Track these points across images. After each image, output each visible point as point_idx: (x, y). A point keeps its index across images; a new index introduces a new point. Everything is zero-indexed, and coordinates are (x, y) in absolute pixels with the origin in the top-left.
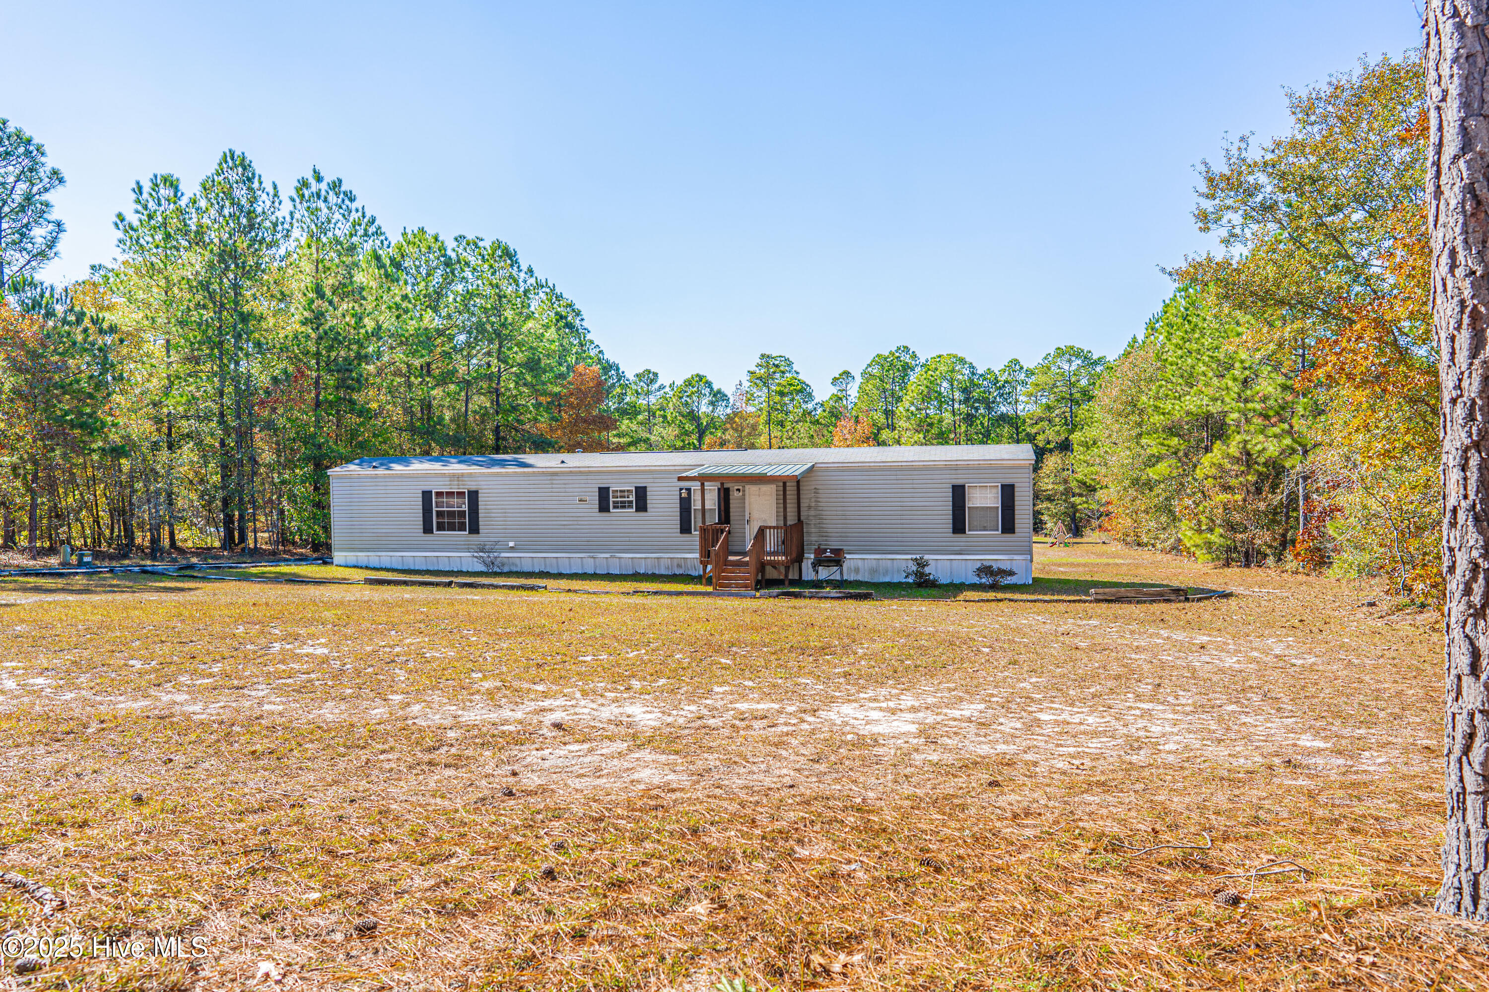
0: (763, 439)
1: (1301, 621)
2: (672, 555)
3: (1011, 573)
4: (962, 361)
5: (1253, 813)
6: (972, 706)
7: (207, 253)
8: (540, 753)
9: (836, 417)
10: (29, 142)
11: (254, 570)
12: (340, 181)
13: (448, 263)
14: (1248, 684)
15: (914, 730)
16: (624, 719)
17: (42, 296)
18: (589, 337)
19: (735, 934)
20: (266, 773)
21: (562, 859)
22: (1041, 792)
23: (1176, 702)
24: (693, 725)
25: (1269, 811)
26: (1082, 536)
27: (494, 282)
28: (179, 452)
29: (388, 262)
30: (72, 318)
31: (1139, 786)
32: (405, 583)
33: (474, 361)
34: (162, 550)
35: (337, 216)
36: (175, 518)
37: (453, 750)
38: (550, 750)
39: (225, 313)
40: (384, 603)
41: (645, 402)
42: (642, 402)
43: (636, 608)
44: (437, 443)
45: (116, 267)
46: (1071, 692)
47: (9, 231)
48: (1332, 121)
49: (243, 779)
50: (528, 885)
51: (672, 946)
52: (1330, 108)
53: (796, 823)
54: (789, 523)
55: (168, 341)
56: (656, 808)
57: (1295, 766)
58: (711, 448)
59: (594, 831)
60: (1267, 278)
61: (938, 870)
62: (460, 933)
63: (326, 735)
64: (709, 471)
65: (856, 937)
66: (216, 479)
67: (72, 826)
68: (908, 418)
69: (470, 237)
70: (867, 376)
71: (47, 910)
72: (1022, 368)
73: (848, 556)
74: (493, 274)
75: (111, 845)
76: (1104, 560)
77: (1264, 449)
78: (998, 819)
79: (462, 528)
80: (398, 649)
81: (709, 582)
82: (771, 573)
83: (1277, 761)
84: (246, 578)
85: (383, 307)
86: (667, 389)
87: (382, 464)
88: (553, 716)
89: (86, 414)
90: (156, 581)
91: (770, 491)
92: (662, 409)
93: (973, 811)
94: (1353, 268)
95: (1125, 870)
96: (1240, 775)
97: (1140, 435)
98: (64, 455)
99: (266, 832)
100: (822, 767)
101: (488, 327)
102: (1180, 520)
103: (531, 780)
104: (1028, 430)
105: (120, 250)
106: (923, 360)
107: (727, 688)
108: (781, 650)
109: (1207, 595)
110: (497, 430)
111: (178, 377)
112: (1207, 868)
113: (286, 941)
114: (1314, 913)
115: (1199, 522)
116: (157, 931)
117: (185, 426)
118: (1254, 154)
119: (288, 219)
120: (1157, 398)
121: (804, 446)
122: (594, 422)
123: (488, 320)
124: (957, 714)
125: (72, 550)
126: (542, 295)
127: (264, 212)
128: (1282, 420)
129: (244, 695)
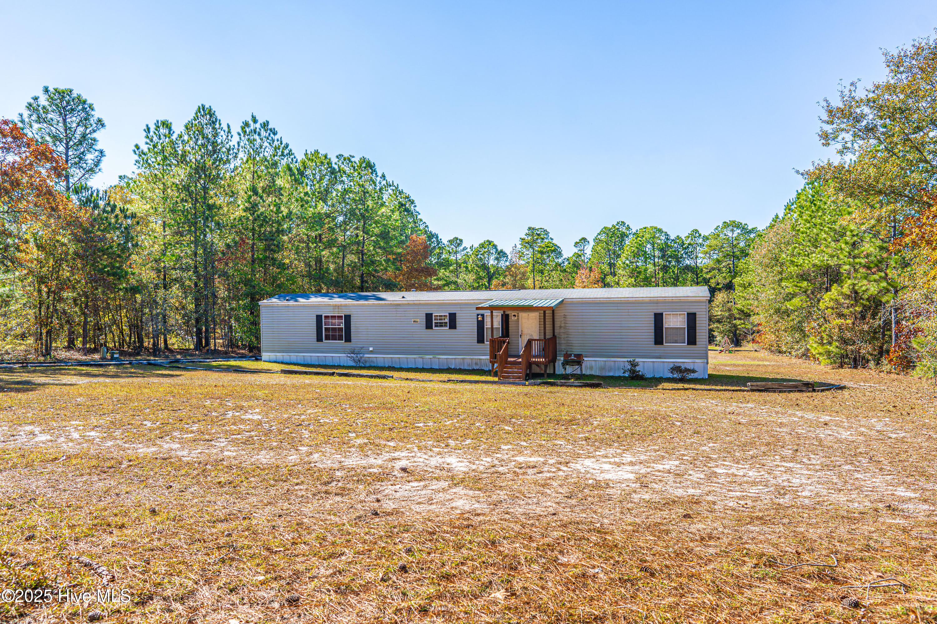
0: (530, 282)
1: (894, 407)
2: (472, 357)
3: (694, 371)
4: (660, 231)
5: (866, 542)
6: (671, 462)
7: (188, 168)
8: (394, 487)
9: (577, 267)
10: (85, 102)
11: (214, 364)
12: (268, 122)
13: (333, 172)
14: (858, 451)
15: (633, 478)
16: (445, 466)
17: (91, 196)
18: (419, 217)
19: (522, 613)
20: (228, 496)
21: (411, 559)
22: (719, 523)
23: (809, 462)
24: (489, 471)
25: (876, 541)
26: (741, 346)
27: (361, 183)
28: (170, 290)
29: (296, 172)
30: (109, 209)
31: (786, 521)
32: (306, 373)
33: (348, 233)
34: (159, 350)
35: (266, 144)
36: (167, 331)
37: (340, 484)
38: (400, 486)
39: (198, 204)
40: (294, 386)
41: (454, 258)
42: (453, 258)
43: (450, 391)
44: (326, 284)
45: (134, 177)
46: (737, 454)
47: (73, 156)
48: (915, 70)
49: (214, 500)
50: (390, 575)
51: (482, 619)
52: (914, 62)
53: (558, 539)
54: (547, 337)
55: (164, 222)
56: (468, 526)
57: (894, 510)
58: (497, 288)
59: (430, 540)
60: (870, 177)
61: (652, 575)
62: (350, 606)
63: (262, 473)
64: (495, 303)
65: (601, 618)
66: (192, 307)
67: (116, 527)
68: (625, 268)
69: (346, 155)
70: (597, 241)
71: (105, 581)
72: (700, 235)
73: (585, 359)
74: (360, 178)
75: (139, 540)
76: (756, 363)
77: (867, 289)
78: (691, 541)
79: (340, 338)
80: (303, 417)
81: (496, 375)
82: (536, 369)
83: (881, 505)
84: (210, 368)
85: (293, 200)
86: (469, 250)
87: (292, 298)
88: (401, 463)
89: (117, 267)
90: (157, 370)
91: (535, 315)
92: (465, 262)
93: (674, 534)
94: (930, 168)
95: (779, 580)
96: (855, 515)
97: (781, 280)
98: (103, 292)
99: (229, 535)
100: (573, 502)
101: (357, 212)
102: (808, 336)
103: (389, 506)
104: (704, 276)
105: (136, 167)
106: (634, 231)
107: (510, 447)
108: (544, 421)
109: (827, 387)
110: (362, 276)
111: (171, 244)
112: (835, 580)
113: (245, 607)
114: (912, 616)
115: (822, 338)
116: (169, 597)
117: (174, 274)
118: (860, 94)
119: (236, 146)
120: (793, 255)
121: (557, 287)
122: (422, 271)
123: (357, 208)
124: (660, 467)
125: (107, 350)
126: (390, 191)
127: (222, 143)
128: (880, 270)
129: (212, 446)
